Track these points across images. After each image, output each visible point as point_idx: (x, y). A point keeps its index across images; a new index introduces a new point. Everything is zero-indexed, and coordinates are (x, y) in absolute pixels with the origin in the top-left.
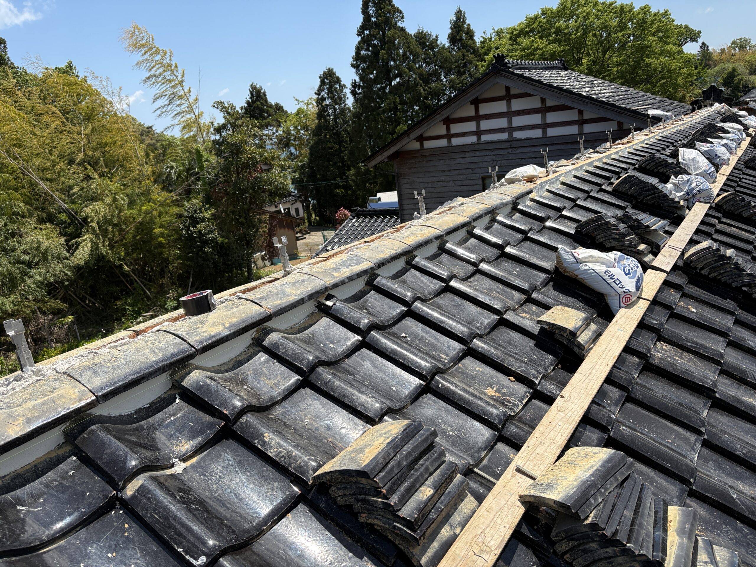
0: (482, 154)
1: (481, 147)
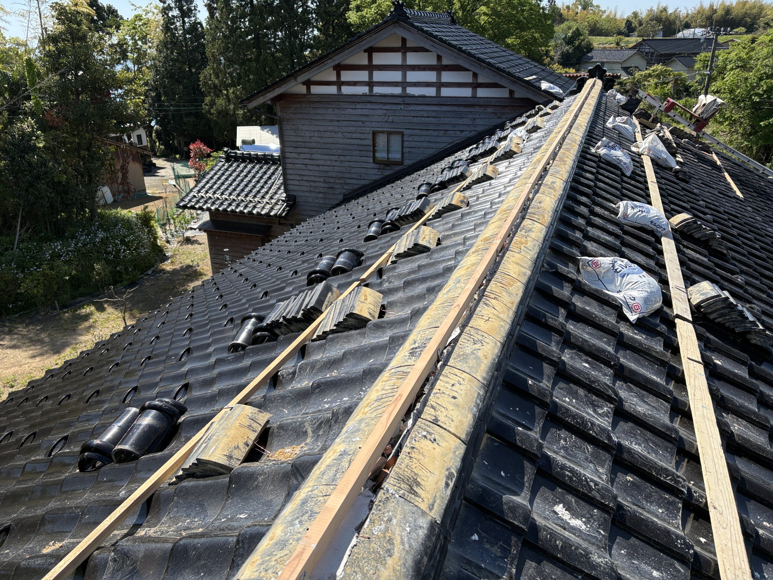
0: (373, 106)
1: (373, 99)
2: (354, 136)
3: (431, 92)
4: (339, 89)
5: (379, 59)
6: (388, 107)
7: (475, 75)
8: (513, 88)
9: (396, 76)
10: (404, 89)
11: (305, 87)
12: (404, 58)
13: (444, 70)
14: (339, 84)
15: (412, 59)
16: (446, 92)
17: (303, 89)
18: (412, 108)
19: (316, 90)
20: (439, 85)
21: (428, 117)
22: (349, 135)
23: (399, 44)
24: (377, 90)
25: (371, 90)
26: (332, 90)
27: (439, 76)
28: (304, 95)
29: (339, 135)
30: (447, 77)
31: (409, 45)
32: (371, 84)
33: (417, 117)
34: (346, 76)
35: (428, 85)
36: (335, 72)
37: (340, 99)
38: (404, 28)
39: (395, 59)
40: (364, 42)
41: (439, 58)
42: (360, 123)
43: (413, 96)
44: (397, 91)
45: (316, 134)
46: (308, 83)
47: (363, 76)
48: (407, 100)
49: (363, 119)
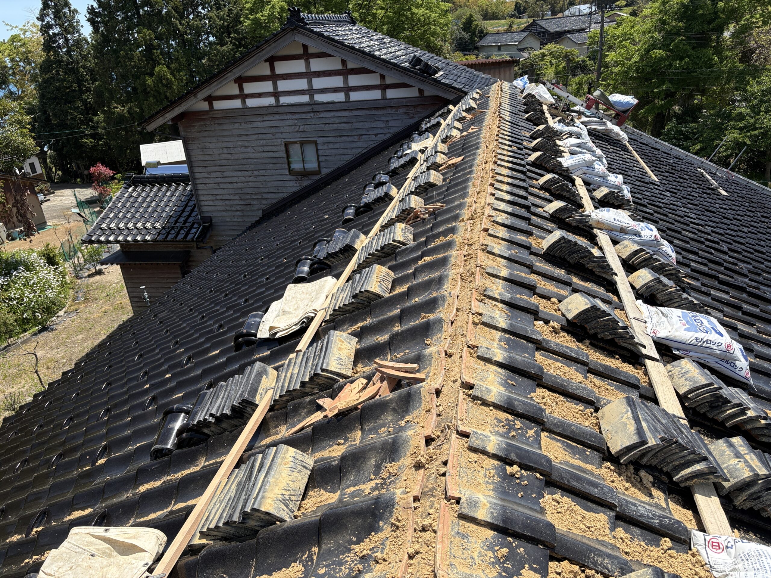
0: (282, 117)
1: (280, 110)
2: (266, 149)
3: (340, 97)
4: (244, 102)
5: (282, 68)
6: (297, 116)
7: (382, 77)
8: (422, 87)
9: (302, 84)
10: (312, 97)
11: (207, 103)
12: (308, 65)
13: (351, 74)
14: (243, 97)
15: (316, 65)
16: (355, 96)
17: (205, 106)
18: (322, 115)
19: (219, 105)
20: (347, 90)
21: (340, 123)
22: (260, 149)
23: (300, 51)
24: (284, 100)
25: (277, 100)
26: (237, 104)
27: (346, 81)
28: (207, 112)
29: (250, 149)
30: (354, 80)
31: (311, 51)
32: (276, 94)
33: (329, 124)
34: (250, 88)
35: (335, 90)
36: (237, 85)
37: (245, 112)
38: (304, 34)
39: (299, 66)
40: (264, 52)
41: (344, 62)
42: (271, 135)
43: (322, 103)
44: (305, 99)
45: (225, 151)
46: (210, 99)
47: (267, 86)
48: (316, 108)
49: (273, 130)
